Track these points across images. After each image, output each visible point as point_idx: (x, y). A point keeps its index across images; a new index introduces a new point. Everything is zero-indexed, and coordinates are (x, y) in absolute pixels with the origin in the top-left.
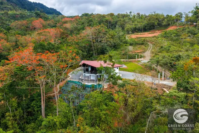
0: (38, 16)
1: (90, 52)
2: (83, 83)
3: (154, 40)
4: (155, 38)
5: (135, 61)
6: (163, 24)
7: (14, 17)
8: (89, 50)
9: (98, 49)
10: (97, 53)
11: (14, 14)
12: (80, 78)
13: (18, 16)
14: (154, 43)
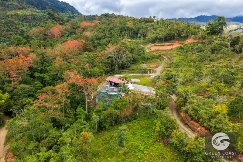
0: (52, 16)
1: (112, 67)
2: (109, 93)
3: (170, 53)
4: (171, 52)
5: (147, 76)
6: (182, 35)
7: (24, 18)
8: (112, 65)
9: (119, 65)
10: (118, 68)
11: (25, 15)
12: (107, 89)
13: (29, 17)
14: (169, 57)
